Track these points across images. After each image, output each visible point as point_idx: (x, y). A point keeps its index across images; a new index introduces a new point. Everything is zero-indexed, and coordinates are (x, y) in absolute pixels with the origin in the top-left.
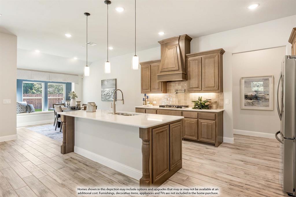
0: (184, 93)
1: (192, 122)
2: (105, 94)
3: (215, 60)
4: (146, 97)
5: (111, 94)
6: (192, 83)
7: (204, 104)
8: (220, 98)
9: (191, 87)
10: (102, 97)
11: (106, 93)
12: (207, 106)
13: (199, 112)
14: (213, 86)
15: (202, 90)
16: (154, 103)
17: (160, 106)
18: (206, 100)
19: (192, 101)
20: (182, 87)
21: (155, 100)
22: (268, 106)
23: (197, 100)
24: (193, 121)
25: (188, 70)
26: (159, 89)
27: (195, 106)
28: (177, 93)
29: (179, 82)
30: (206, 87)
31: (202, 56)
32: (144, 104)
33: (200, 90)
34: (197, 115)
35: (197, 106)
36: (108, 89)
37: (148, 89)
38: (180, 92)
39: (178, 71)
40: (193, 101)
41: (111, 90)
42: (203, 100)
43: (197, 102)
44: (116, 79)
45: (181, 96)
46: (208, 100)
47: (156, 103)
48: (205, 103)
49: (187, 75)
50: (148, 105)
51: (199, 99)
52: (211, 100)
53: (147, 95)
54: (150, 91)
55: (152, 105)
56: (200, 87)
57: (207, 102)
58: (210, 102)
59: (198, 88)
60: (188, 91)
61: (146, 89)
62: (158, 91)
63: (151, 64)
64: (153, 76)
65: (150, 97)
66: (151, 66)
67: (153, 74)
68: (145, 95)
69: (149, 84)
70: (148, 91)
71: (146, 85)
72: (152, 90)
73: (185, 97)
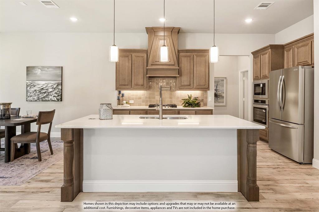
2: (35, 90)
3: (206, 59)
4: (121, 95)
5: (51, 90)
6: (184, 81)
8: (204, 96)
9: (183, 84)
10: (27, 95)
11: (38, 89)
14: (203, 84)
15: (194, 87)
16: (130, 103)
17: (150, 106)
18: (195, 98)
19: (183, 100)
21: (133, 99)
22: (223, 102)
25: (180, 66)
29: (163, 79)
31: (193, 54)
34: (195, 114)
36: (44, 82)
38: (165, 90)
39: (174, 66)
41: (51, 84)
44: (62, 67)
47: (133, 103)
50: (125, 105)
51: (188, 97)
52: (198, 98)
53: (122, 92)
54: (130, 87)
55: (129, 105)
56: (192, 85)
59: (190, 85)
60: (179, 88)
61: (125, 84)
62: (143, 87)
63: (132, 53)
64: (135, 68)
65: (125, 95)
66: (133, 55)
67: (135, 66)
68: (120, 92)
69: (129, 78)
70: (128, 87)
71: (124, 79)
72: (133, 86)
73: (171, 94)
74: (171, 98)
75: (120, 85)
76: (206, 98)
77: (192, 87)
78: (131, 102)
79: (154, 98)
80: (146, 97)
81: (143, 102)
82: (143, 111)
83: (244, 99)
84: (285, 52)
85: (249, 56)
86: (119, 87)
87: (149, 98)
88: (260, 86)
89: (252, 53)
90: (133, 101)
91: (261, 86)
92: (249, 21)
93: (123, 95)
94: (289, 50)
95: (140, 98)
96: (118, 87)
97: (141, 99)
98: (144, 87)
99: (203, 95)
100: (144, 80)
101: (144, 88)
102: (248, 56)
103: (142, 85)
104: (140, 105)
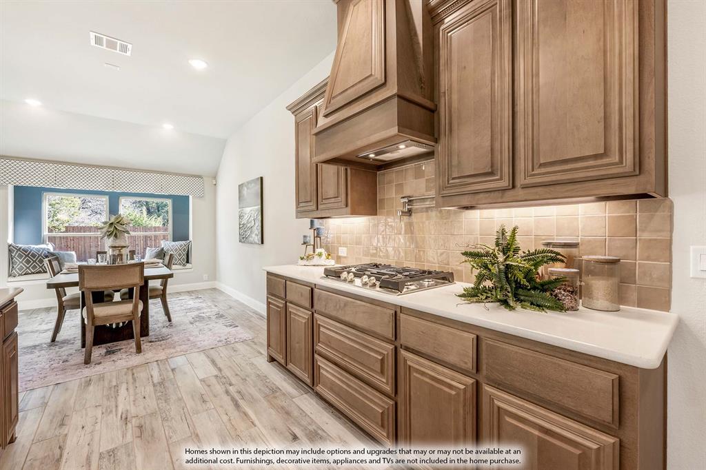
1: (447, 390)
2: (244, 224)
5: (253, 223)
7: (528, 275)
8: (644, 236)
10: (240, 233)
12: (545, 287)
13: (482, 335)
14: (588, 153)
15: (518, 184)
18: (542, 248)
20: (430, 183)
21: (345, 245)
23: (491, 246)
24: (450, 387)
25: (442, 83)
26: (338, 197)
27: (481, 278)
28: (410, 212)
30: (541, 165)
32: (302, 259)
33: (504, 190)
34: (471, 352)
35: (488, 284)
36: (249, 210)
37: (310, 201)
38: (422, 209)
39: (383, 90)
40: (469, 250)
41: (253, 213)
42: (525, 244)
43: (486, 260)
44: (262, 178)
46: (555, 245)
47: (345, 255)
48: (536, 265)
49: (439, 114)
51: (497, 245)
52: (574, 251)
53: (317, 223)
54: (314, 207)
56: (506, 169)
57: (554, 260)
58: (570, 261)
60: (443, 197)
61: (306, 200)
63: (318, 103)
68: (311, 224)
69: (312, 179)
70: (311, 208)
71: (305, 187)
72: (319, 204)
77: (507, 181)
78: (342, 251)
90: (346, 249)
97: (361, 244)
100: (340, 180)
101: (338, 207)
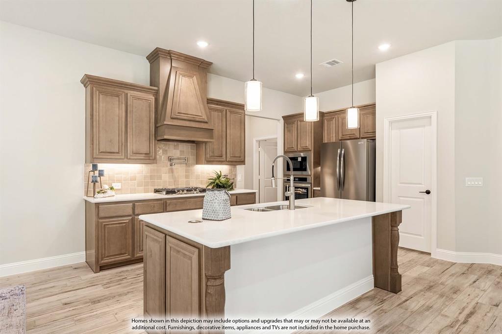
0: (185, 165)
4: (97, 173)
8: (233, 173)
9: (212, 155)
14: (238, 156)
20: (182, 152)
21: (119, 181)
26: (149, 154)
29: (176, 143)
30: (231, 157)
31: (226, 108)
37: (118, 153)
38: (178, 164)
39: (207, 125)
45: (179, 169)
47: (120, 188)
56: (225, 156)
59: (222, 157)
61: (112, 151)
62: (147, 158)
63: (126, 91)
64: (134, 121)
65: (105, 173)
66: (129, 95)
67: (134, 116)
68: (95, 167)
69: (120, 139)
70: (119, 157)
71: (111, 141)
72: (129, 155)
73: (187, 171)
74: (187, 177)
75: (101, 152)
76: (235, 175)
77: (224, 159)
78: (116, 186)
79: (160, 177)
80: (145, 177)
81: (139, 185)
82: (159, 202)
83: (259, 177)
84: (326, 121)
85: (279, 120)
86: (99, 157)
87: (151, 177)
88: (297, 159)
89: (282, 117)
90: (120, 184)
91: (300, 159)
92: (300, 76)
93: (101, 174)
94: (331, 119)
95: (133, 179)
96: (97, 157)
97: (135, 180)
98: (151, 158)
99: (231, 171)
100: (151, 145)
101: (149, 159)
102: (277, 121)
103: (146, 154)
104: (133, 191)
